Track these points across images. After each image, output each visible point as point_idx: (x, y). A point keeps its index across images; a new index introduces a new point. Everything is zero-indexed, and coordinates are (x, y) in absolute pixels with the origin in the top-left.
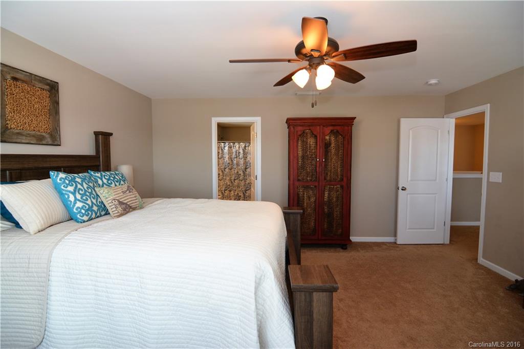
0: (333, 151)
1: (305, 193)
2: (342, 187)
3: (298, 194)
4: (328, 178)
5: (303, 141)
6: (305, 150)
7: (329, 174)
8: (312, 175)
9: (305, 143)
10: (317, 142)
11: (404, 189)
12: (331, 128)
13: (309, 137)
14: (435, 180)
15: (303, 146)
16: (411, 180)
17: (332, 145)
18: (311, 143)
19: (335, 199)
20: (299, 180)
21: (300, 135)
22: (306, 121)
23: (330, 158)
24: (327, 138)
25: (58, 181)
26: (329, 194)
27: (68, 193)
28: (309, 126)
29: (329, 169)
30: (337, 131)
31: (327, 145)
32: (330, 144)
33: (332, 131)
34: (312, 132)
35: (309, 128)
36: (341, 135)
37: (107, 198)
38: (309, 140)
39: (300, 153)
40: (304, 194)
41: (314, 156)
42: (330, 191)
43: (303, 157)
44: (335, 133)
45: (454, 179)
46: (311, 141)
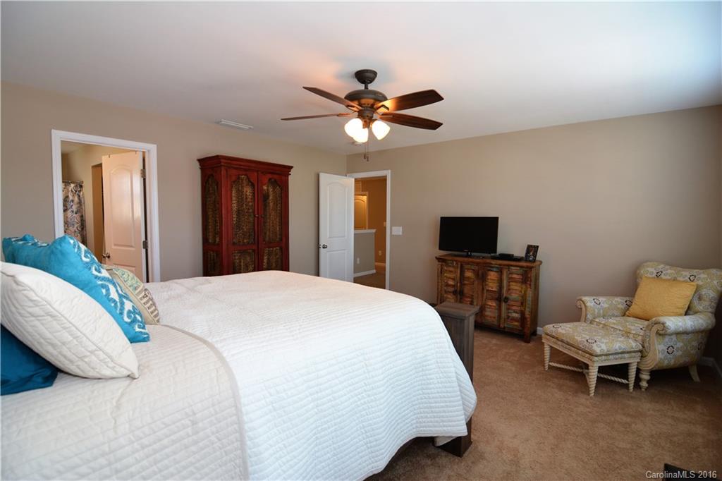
0: (271, 205)
1: (242, 261)
2: (281, 249)
3: (234, 263)
4: (267, 239)
5: (238, 191)
6: (241, 201)
7: (268, 233)
8: (249, 236)
9: (240, 192)
10: (254, 193)
11: (325, 247)
12: (269, 176)
13: (245, 185)
14: (344, 237)
15: (237, 197)
16: (330, 238)
17: (271, 198)
18: (248, 194)
19: (274, 264)
20: (234, 243)
21: (234, 182)
22: (242, 163)
23: (268, 215)
24: (265, 188)
25: (84, 259)
26: (268, 259)
27: (107, 283)
28: (246, 170)
29: (268, 227)
30: (275, 181)
31: (266, 197)
32: (268, 196)
33: (270, 179)
34: (248, 178)
35: (244, 173)
36: (280, 186)
37: (136, 289)
38: (245, 189)
39: (235, 206)
40: (240, 262)
41: (251, 211)
42: (269, 254)
43: (238, 212)
44: (274, 183)
45: (355, 234)
46: (248, 191)
